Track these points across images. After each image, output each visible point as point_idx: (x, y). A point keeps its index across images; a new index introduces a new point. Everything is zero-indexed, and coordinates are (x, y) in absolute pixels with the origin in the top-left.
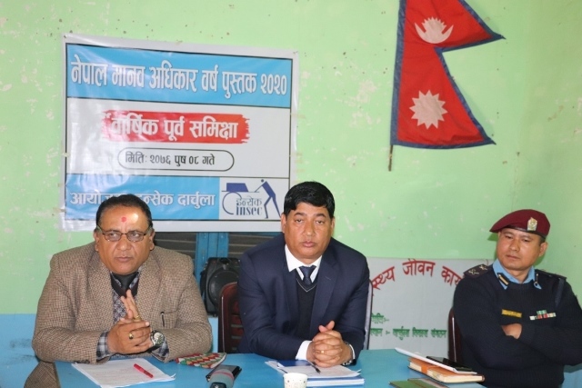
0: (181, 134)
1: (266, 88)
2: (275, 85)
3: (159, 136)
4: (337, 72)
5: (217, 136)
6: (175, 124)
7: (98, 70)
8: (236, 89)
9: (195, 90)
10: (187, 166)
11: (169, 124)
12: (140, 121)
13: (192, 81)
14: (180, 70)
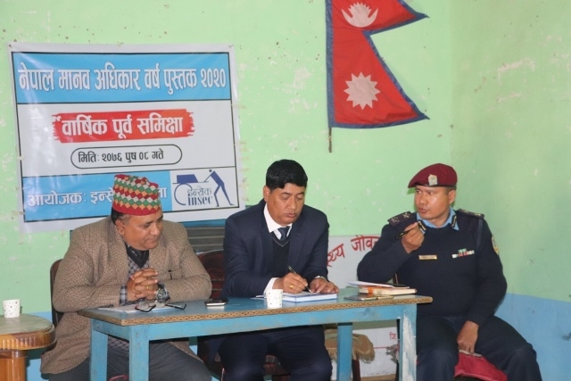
0: (130, 131)
1: (206, 82)
2: (214, 79)
3: (110, 135)
4: (272, 62)
5: (163, 131)
6: (123, 122)
7: (45, 76)
8: (178, 85)
9: (139, 89)
10: (138, 161)
11: (118, 123)
12: (90, 122)
13: (135, 80)
14: (123, 71)
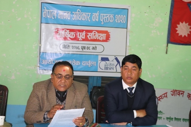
0: (84, 38)
1: (117, 20)
2: (121, 19)
3: (76, 39)
4: (146, 14)
5: (98, 39)
6: (82, 34)
7: (53, 13)
8: (106, 21)
9: (90, 21)
10: (86, 50)
11: (79, 34)
12: (69, 32)
13: (89, 17)
14: (84, 13)
